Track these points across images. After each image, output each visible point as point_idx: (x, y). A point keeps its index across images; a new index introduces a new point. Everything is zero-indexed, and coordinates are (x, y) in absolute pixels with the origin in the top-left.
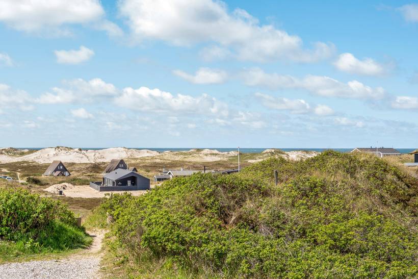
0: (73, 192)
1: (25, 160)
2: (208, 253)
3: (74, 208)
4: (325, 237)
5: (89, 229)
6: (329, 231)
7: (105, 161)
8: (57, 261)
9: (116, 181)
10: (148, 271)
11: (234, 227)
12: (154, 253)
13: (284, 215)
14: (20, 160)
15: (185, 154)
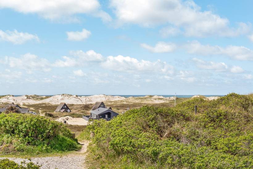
0: (72, 121)
1: (44, 103)
2: (148, 152)
3: (73, 131)
4: (223, 146)
5: (80, 141)
6: (225, 142)
7: (92, 103)
8: (61, 157)
9: (98, 115)
10: (113, 163)
11: (167, 139)
12: (117, 152)
13: (198, 132)
14: (40, 103)
15: (142, 99)
